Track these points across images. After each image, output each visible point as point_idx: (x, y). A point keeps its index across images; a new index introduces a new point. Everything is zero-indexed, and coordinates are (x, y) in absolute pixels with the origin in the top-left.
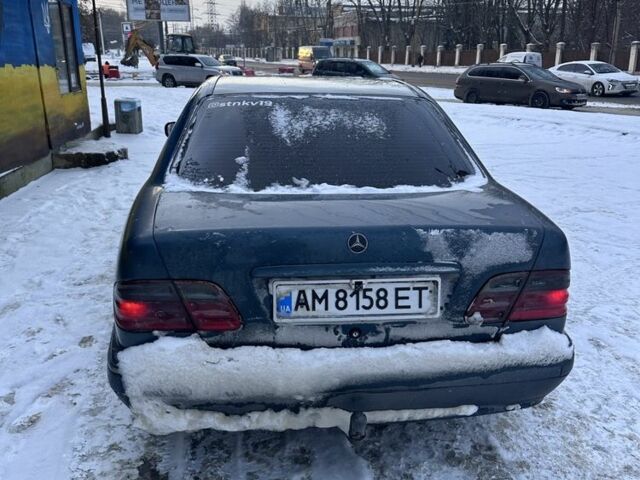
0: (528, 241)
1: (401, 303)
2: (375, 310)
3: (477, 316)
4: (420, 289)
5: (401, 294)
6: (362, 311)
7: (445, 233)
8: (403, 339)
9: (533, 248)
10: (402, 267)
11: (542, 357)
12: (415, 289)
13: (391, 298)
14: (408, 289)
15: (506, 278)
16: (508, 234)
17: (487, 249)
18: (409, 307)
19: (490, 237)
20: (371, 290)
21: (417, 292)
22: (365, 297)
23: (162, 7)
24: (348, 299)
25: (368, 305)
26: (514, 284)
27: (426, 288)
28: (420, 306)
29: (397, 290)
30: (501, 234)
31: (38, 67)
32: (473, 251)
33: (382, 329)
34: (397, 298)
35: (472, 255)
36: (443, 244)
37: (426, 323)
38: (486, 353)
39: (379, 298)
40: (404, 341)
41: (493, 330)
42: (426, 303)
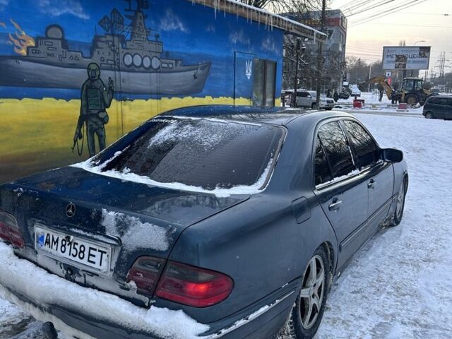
0: (167, 235)
1: (91, 258)
2: (77, 259)
3: (132, 284)
4: (103, 252)
5: (92, 252)
6: (71, 257)
7: (117, 215)
8: (94, 285)
9: (170, 241)
10: (88, 233)
11: (169, 334)
12: (99, 251)
13: (86, 253)
14: (95, 250)
15: (149, 260)
16: (155, 226)
17: (138, 233)
18: (94, 263)
19: (142, 225)
20: (77, 244)
21: (100, 253)
22: (74, 248)
23: (408, 59)
24: (66, 246)
25: (75, 254)
26: (156, 267)
27: (105, 253)
28: (100, 265)
29: (90, 248)
30: (150, 225)
31: (234, 98)
32: (129, 232)
33: (81, 273)
34: (90, 255)
35: (129, 236)
36: (113, 223)
37: (103, 278)
38: (132, 315)
39: (81, 252)
40: (94, 287)
41: (146, 300)
42: (104, 263)
